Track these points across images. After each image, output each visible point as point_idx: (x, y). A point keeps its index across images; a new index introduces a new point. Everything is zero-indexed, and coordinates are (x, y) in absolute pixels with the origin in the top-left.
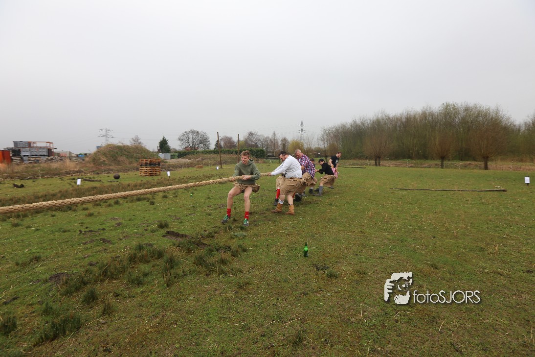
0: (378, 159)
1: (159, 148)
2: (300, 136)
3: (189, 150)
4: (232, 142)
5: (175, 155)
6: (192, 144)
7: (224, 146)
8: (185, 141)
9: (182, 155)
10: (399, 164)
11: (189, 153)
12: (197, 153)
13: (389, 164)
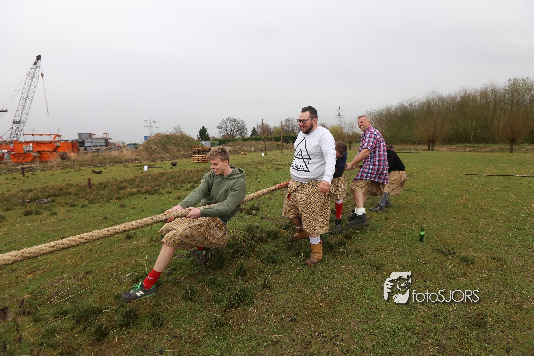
0: (431, 143)
1: (199, 136)
3: (227, 138)
4: (268, 129)
5: (215, 143)
6: (230, 132)
7: (261, 133)
8: (223, 129)
9: (221, 142)
10: (454, 149)
11: (228, 141)
12: (235, 141)
13: (442, 149)
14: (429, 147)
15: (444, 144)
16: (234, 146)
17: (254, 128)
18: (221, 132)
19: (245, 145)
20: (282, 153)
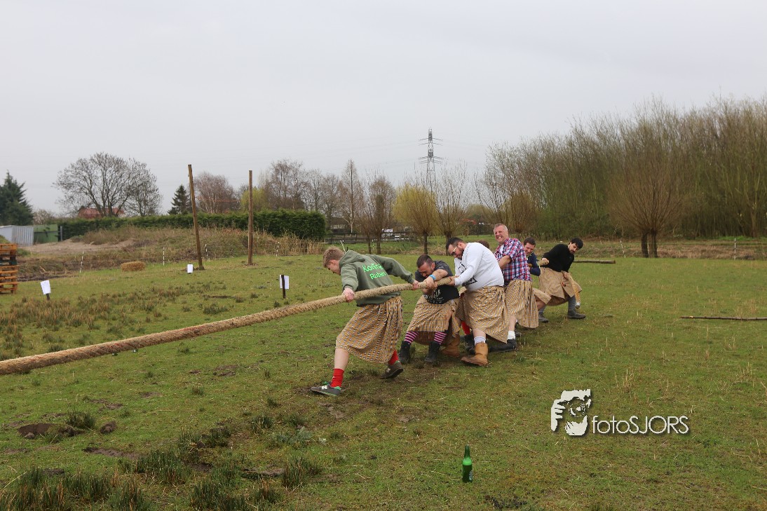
0: (649, 237)
3: (91, 216)
4: (225, 193)
5: (50, 232)
6: (103, 199)
7: (202, 205)
8: (79, 188)
9: (71, 230)
10: (712, 251)
11: (95, 225)
12: (118, 226)
13: (682, 252)
14: (644, 247)
15: (689, 237)
16: (112, 241)
17: (182, 188)
18: (72, 197)
19: (148, 239)
20: (250, 263)
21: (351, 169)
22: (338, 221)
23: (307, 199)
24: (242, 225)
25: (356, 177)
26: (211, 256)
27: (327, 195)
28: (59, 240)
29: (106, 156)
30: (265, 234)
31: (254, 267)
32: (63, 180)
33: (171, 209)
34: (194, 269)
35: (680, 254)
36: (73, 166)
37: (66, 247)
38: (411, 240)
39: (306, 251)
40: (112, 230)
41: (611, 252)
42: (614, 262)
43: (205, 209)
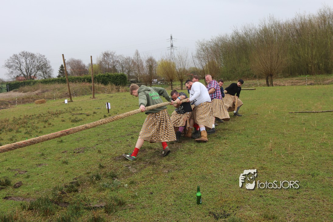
0: (269, 77)
2: (170, 54)
3: (22, 80)
4: (82, 67)
5: (3, 88)
6: (26, 72)
7: (72, 72)
8: (15, 67)
9: (13, 87)
10: (296, 82)
11: (23, 84)
12: (34, 83)
13: (283, 83)
14: (267, 82)
15: (286, 77)
16: (32, 91)
17: (62, 66)
18: (12, 72)
19: (47, 89)
20: (94, 97)
21: (137, 54)
22: (133, 77)
23: (118, 68)
24: (89, 81)
25: (140, 57)
26: (76, 95)
27: (127, 66)
28: (7, 91)
29: (26, 52)
30: (100, 85)
31: (95, 99)
32: (7, 64)
33: (58, 75)
34: (68, 102)
35: (282, 84)
36: (11, 58)
37: (10, 94)
38: (165, 84)
39: (119, 91)
40: (31, 86)
41: (253, 85)
42: (255, 89)
43: (73, 74)
